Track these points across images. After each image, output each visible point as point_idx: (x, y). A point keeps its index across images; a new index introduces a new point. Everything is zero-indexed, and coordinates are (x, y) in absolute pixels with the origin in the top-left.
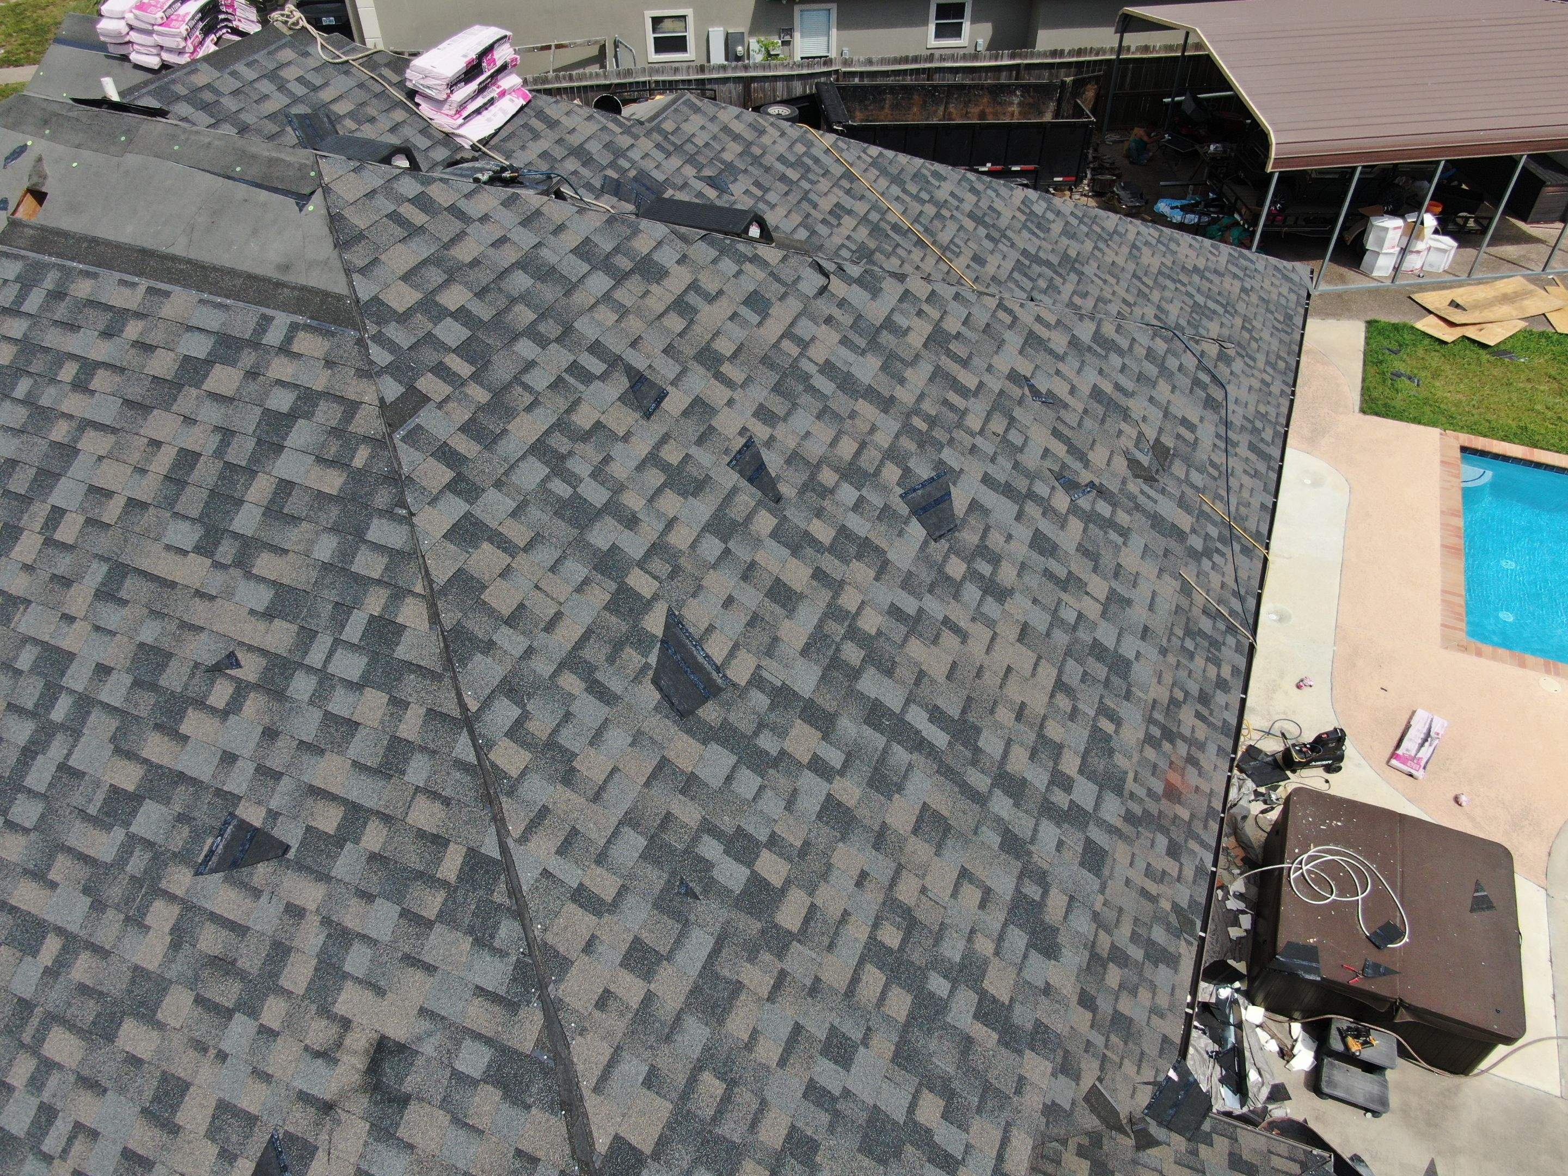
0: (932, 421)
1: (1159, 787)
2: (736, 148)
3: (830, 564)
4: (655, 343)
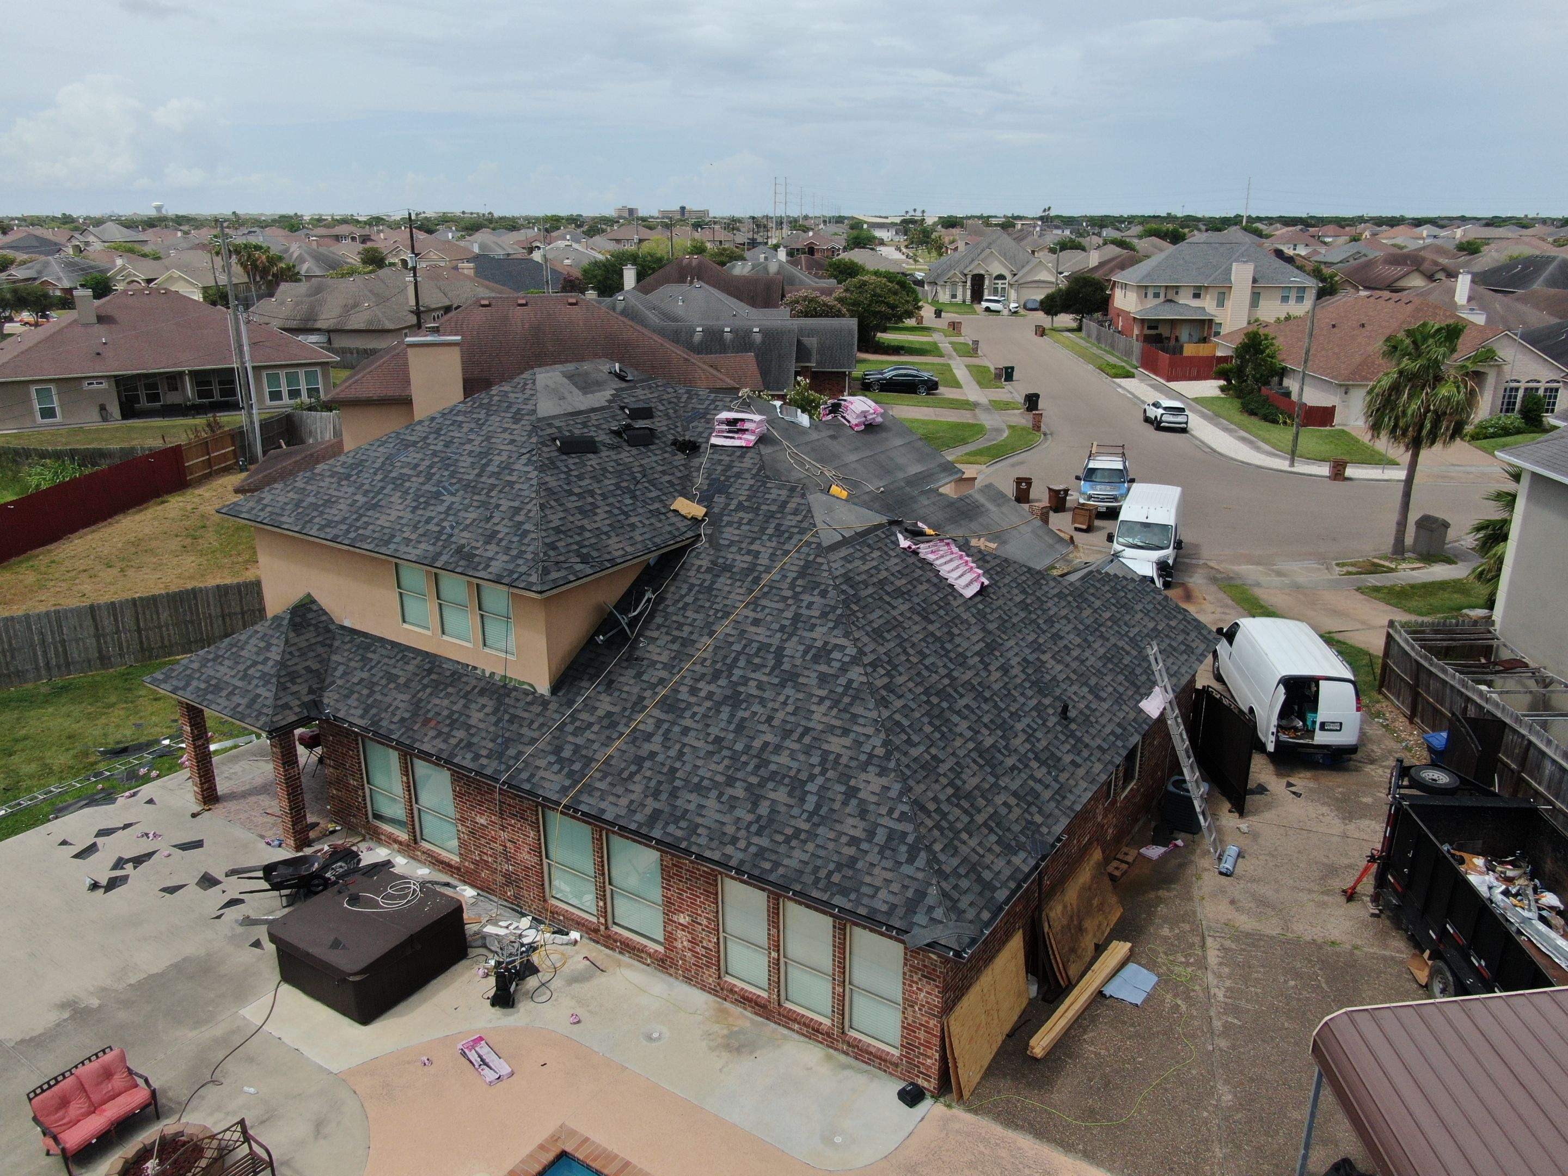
0: (474, 487)
2: (774, 508)
3: (424, 474)
4: (490, 429)
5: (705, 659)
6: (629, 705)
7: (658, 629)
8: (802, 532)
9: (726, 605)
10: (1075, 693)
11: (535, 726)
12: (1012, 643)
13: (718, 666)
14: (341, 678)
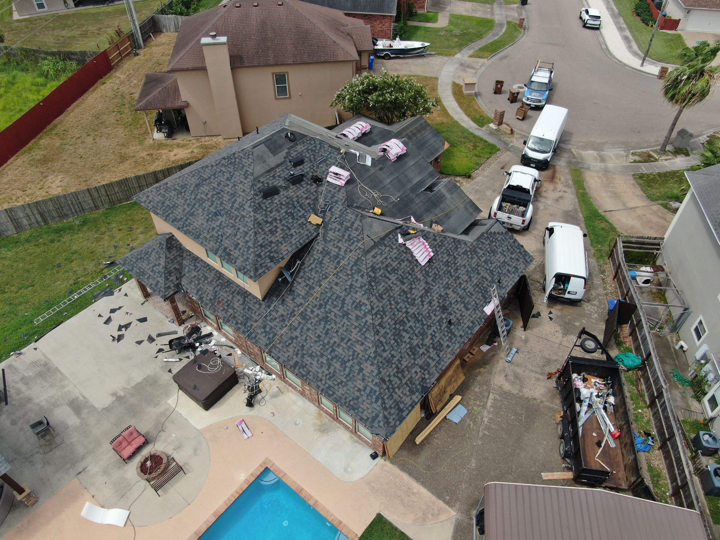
0: (230, 214)
1: (220, 300)
2: (349, 225)
3: (210, 200)
4: (235, 179)
5: (317, 298)
6: (289, 313)
7: (301, 278)
8: (358, 241)
9: (326, 273)
10: (457, 309)
11: (257, 314)
12: (437, 286)
13: (322, 302)
14: (187, 273)
